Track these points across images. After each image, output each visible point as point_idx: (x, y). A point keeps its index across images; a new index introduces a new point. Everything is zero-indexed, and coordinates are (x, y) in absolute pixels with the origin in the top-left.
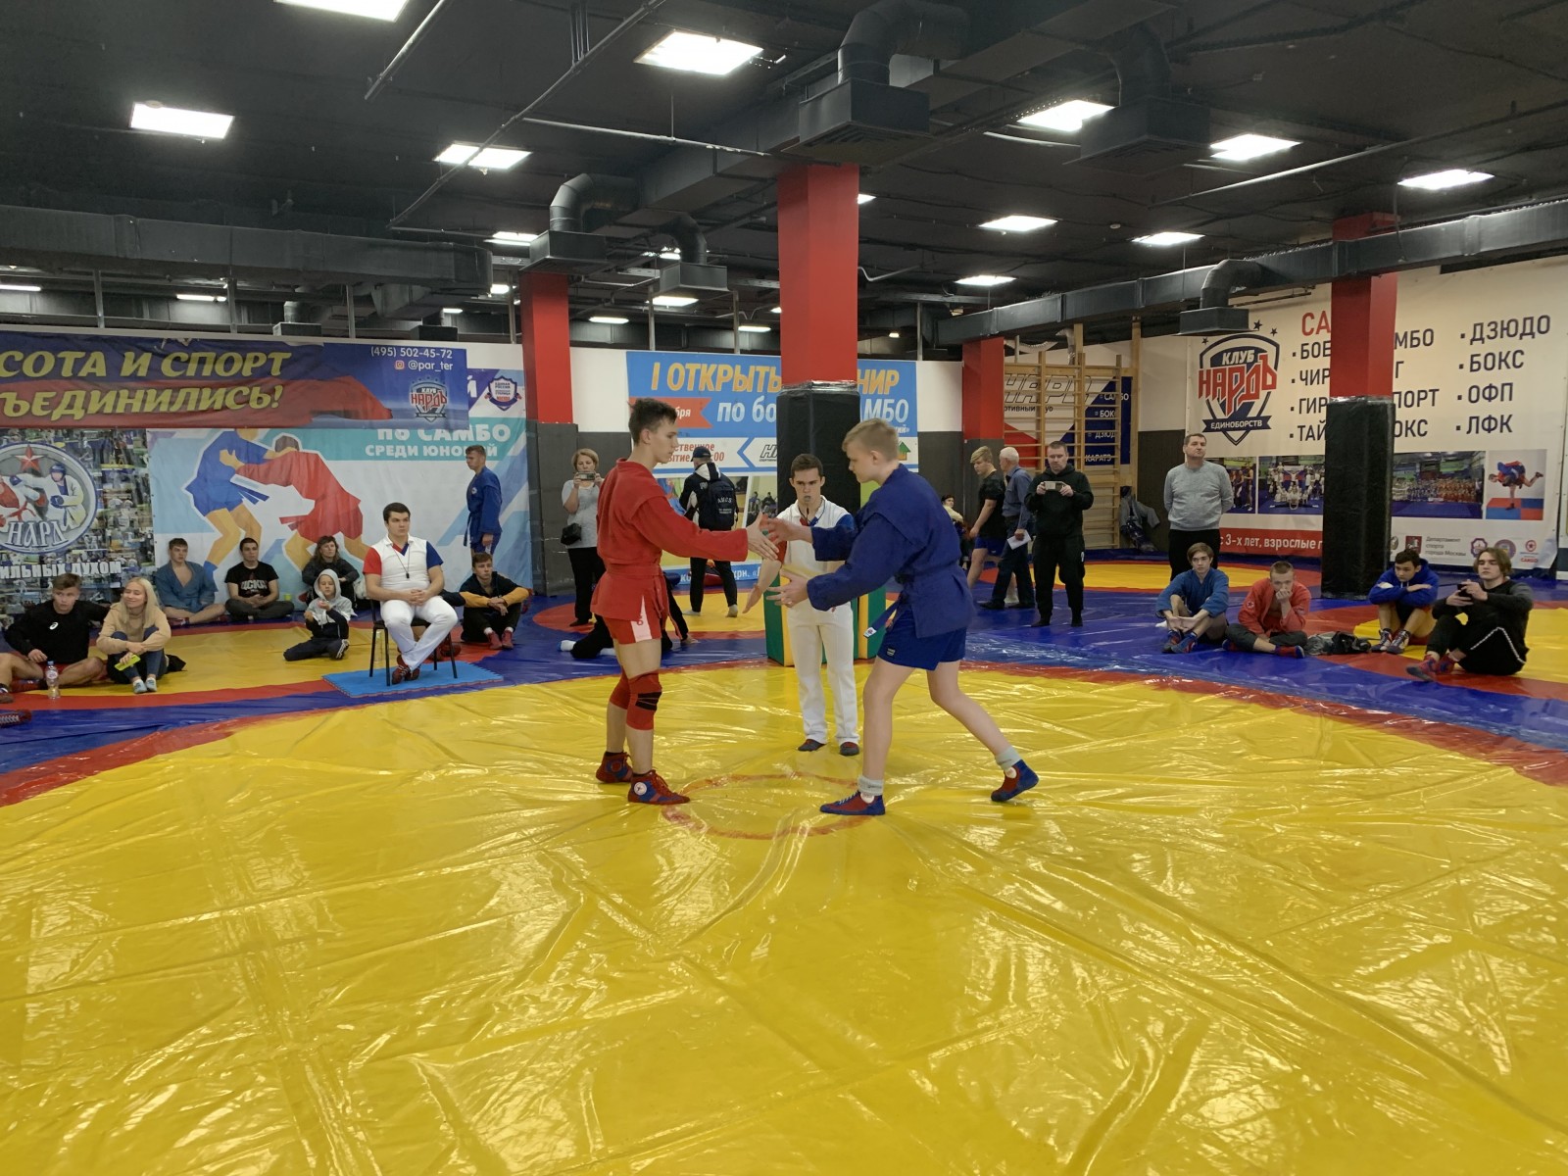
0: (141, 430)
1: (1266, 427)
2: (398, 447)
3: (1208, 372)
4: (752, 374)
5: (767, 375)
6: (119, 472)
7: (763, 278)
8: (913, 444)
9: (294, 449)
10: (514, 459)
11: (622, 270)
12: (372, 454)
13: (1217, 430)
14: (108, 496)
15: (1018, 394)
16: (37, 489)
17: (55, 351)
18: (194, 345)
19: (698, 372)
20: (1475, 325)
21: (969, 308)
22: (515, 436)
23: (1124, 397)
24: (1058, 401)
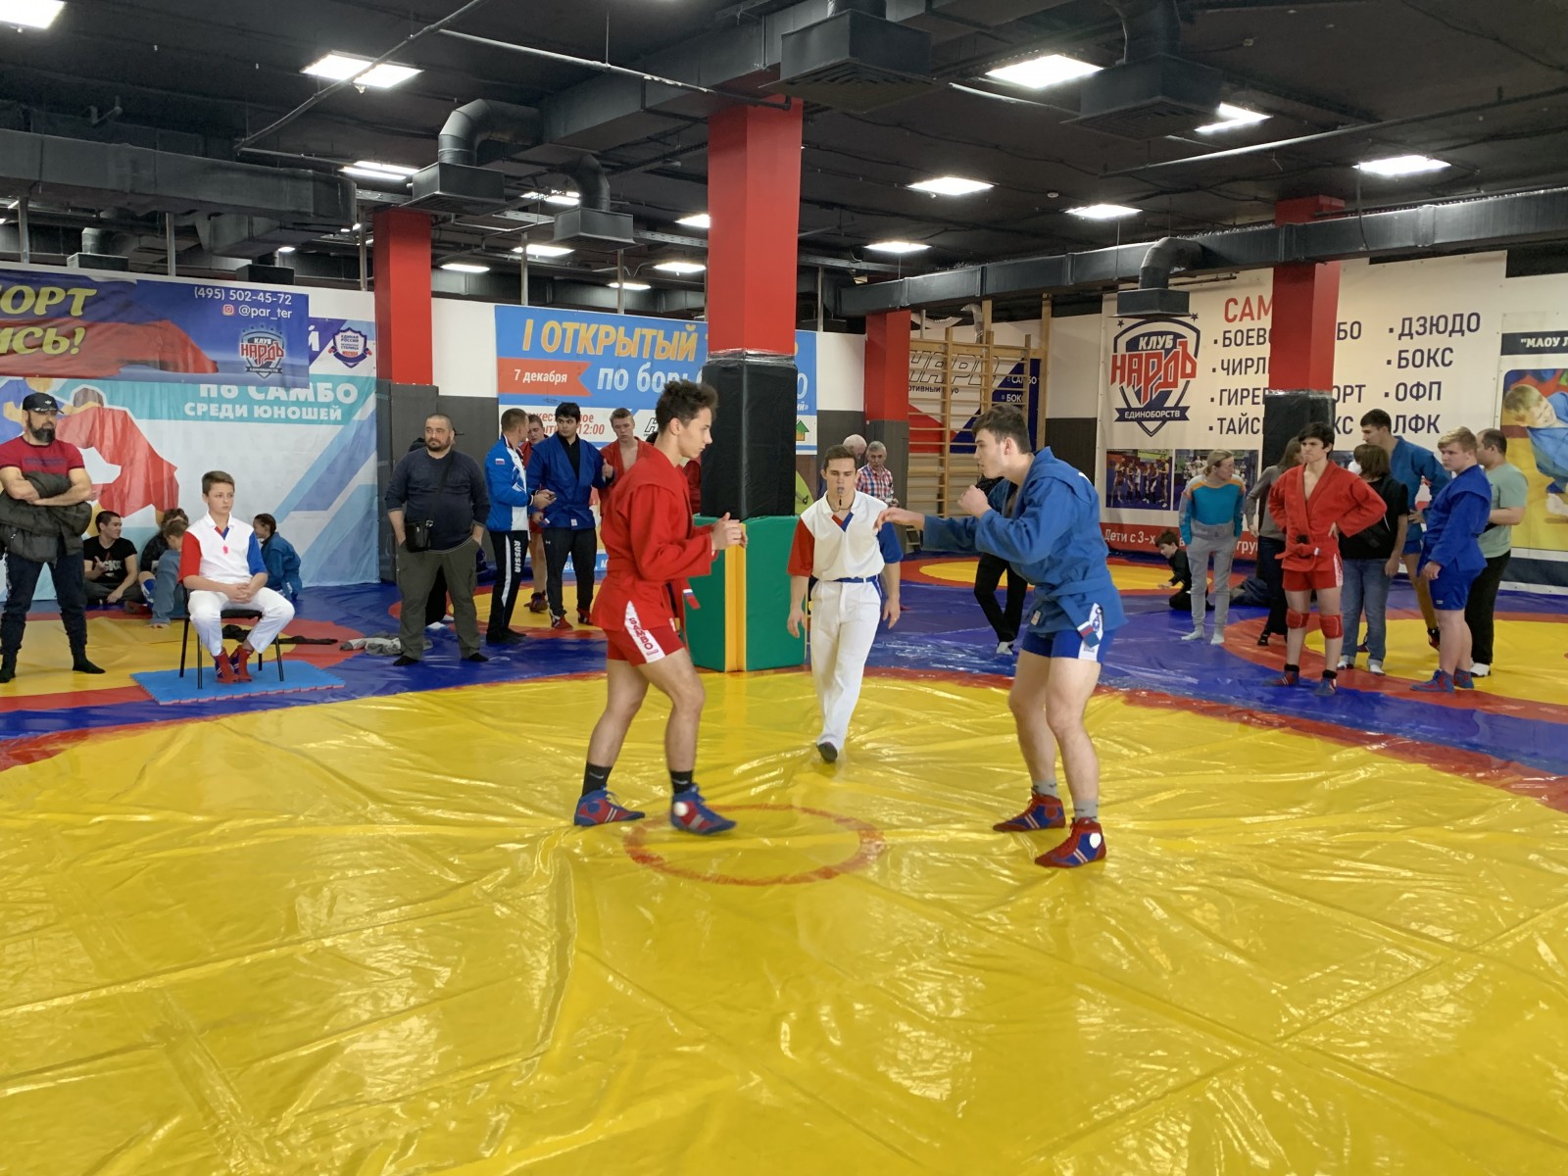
1: (1184, 418)
2: (224, 406)
3: (1123, 357)
4: (637, 337)
5: (654, 338)
8: (811, 423)
9: (97, 405)
10: (361, 424)
12: (192, 413)
13: (1132, 420)
15: (923, 373)
19: (576, 333)
20: (1404, 320)
22: (363, 397)
23: (1031, 381)
24: (964, 382)
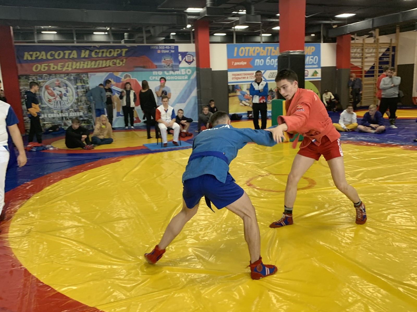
0: (87, 73)
4: (266, 49)
5: (271, 50)
6: (82, 86)
7: (270, 18)
8: (319, 71)
9: (129, 78)
10: (193, 80)
11: (226, 18)
12: (151, 79)
14: (79, 93)
15: (355, 53)
16: (60, 91)
17: (63, 51)
18: (101, 48)
19: (249, 50)
21: (339, 25)
22: (193, 72)
23: (393, 53)
24: (369, 55)
